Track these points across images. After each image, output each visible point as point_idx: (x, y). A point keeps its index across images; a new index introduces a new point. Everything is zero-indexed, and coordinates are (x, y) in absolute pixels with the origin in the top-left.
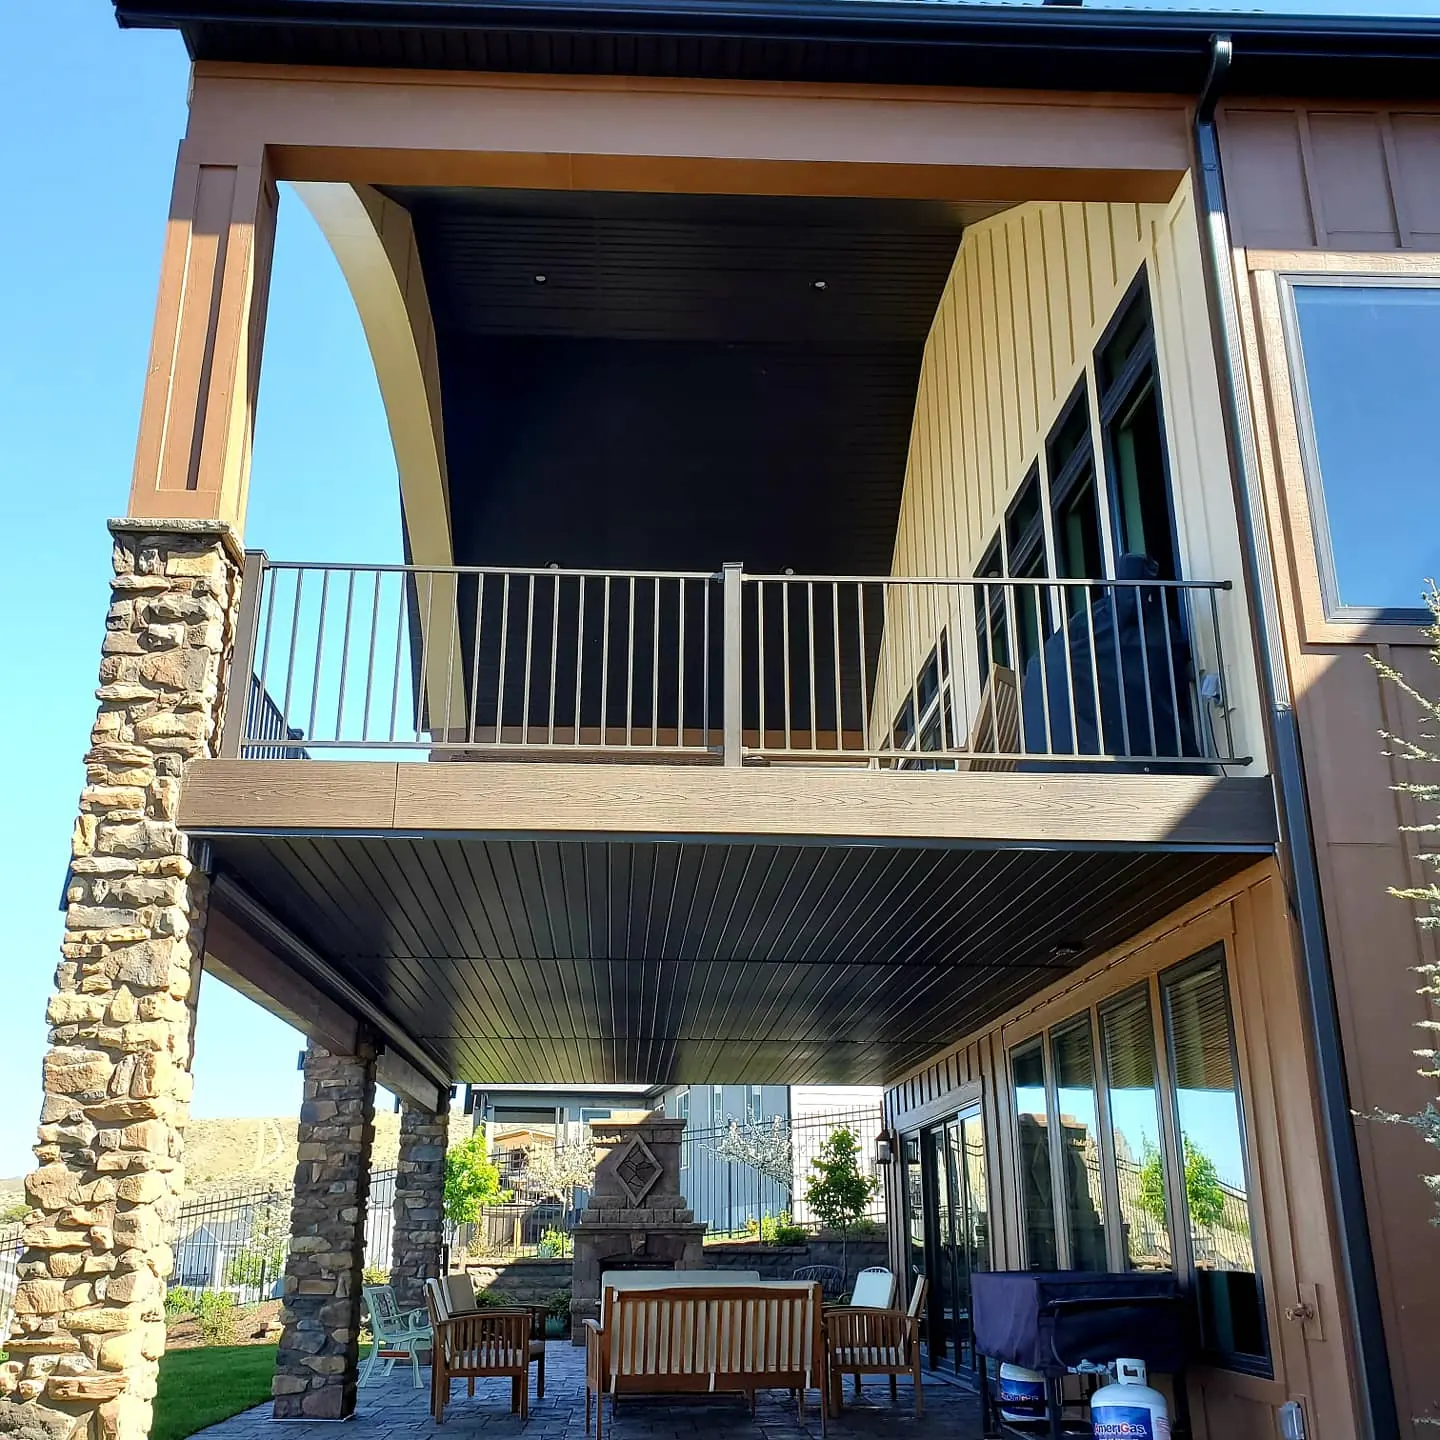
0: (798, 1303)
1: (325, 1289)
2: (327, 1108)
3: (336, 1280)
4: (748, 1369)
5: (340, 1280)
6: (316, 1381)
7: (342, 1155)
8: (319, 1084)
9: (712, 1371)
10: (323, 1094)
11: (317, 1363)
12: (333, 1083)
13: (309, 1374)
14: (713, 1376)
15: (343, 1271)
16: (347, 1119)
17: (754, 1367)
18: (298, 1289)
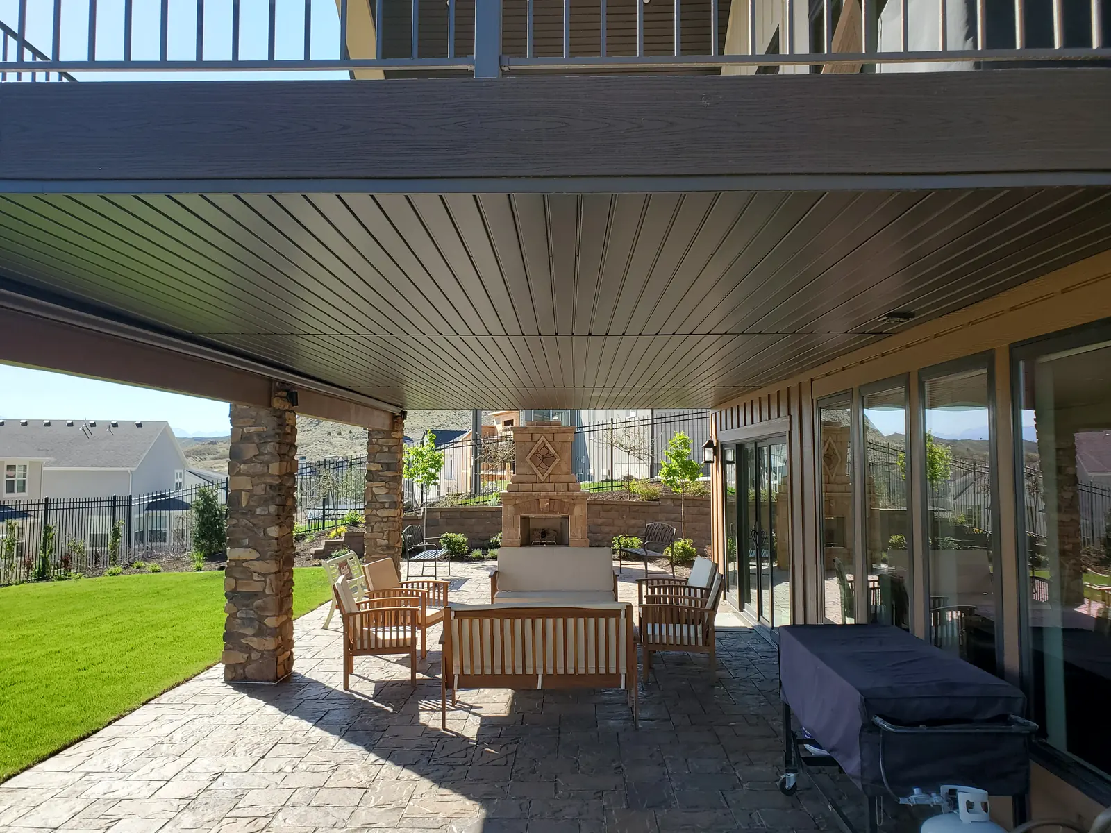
0: (613, 621)
1: (256, 587)
2: (250, 450)
3: (265, 581)
4: (571, 671)
5: (268, 580)
6: (255, 656)
7: (264, 485)
8: (243, 430)
9: (540, 672)
10: (246, 438)
11: (254, 643)
12: (253, 429)
13: (248, 649)
14: (540, 677)
15: (270, 574)
16: (267, 458)
17: (576, 670)
18: (236, 587)
